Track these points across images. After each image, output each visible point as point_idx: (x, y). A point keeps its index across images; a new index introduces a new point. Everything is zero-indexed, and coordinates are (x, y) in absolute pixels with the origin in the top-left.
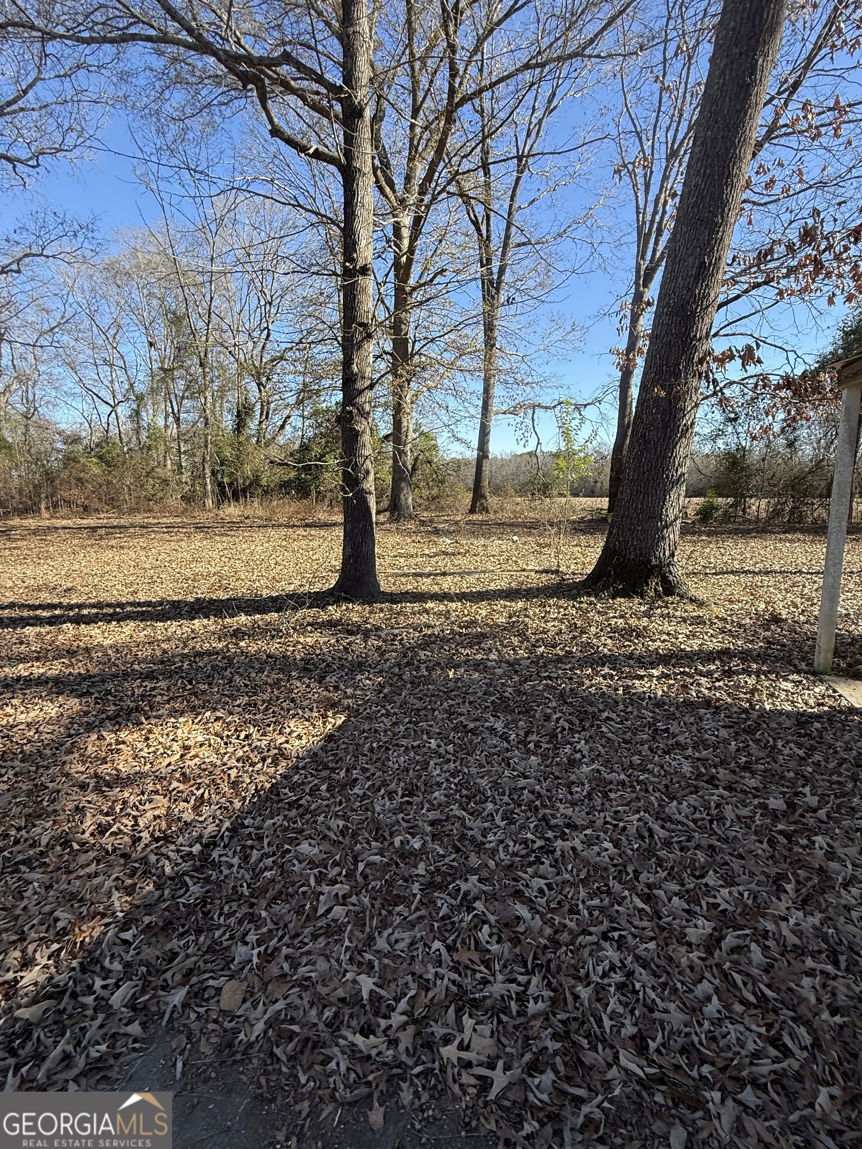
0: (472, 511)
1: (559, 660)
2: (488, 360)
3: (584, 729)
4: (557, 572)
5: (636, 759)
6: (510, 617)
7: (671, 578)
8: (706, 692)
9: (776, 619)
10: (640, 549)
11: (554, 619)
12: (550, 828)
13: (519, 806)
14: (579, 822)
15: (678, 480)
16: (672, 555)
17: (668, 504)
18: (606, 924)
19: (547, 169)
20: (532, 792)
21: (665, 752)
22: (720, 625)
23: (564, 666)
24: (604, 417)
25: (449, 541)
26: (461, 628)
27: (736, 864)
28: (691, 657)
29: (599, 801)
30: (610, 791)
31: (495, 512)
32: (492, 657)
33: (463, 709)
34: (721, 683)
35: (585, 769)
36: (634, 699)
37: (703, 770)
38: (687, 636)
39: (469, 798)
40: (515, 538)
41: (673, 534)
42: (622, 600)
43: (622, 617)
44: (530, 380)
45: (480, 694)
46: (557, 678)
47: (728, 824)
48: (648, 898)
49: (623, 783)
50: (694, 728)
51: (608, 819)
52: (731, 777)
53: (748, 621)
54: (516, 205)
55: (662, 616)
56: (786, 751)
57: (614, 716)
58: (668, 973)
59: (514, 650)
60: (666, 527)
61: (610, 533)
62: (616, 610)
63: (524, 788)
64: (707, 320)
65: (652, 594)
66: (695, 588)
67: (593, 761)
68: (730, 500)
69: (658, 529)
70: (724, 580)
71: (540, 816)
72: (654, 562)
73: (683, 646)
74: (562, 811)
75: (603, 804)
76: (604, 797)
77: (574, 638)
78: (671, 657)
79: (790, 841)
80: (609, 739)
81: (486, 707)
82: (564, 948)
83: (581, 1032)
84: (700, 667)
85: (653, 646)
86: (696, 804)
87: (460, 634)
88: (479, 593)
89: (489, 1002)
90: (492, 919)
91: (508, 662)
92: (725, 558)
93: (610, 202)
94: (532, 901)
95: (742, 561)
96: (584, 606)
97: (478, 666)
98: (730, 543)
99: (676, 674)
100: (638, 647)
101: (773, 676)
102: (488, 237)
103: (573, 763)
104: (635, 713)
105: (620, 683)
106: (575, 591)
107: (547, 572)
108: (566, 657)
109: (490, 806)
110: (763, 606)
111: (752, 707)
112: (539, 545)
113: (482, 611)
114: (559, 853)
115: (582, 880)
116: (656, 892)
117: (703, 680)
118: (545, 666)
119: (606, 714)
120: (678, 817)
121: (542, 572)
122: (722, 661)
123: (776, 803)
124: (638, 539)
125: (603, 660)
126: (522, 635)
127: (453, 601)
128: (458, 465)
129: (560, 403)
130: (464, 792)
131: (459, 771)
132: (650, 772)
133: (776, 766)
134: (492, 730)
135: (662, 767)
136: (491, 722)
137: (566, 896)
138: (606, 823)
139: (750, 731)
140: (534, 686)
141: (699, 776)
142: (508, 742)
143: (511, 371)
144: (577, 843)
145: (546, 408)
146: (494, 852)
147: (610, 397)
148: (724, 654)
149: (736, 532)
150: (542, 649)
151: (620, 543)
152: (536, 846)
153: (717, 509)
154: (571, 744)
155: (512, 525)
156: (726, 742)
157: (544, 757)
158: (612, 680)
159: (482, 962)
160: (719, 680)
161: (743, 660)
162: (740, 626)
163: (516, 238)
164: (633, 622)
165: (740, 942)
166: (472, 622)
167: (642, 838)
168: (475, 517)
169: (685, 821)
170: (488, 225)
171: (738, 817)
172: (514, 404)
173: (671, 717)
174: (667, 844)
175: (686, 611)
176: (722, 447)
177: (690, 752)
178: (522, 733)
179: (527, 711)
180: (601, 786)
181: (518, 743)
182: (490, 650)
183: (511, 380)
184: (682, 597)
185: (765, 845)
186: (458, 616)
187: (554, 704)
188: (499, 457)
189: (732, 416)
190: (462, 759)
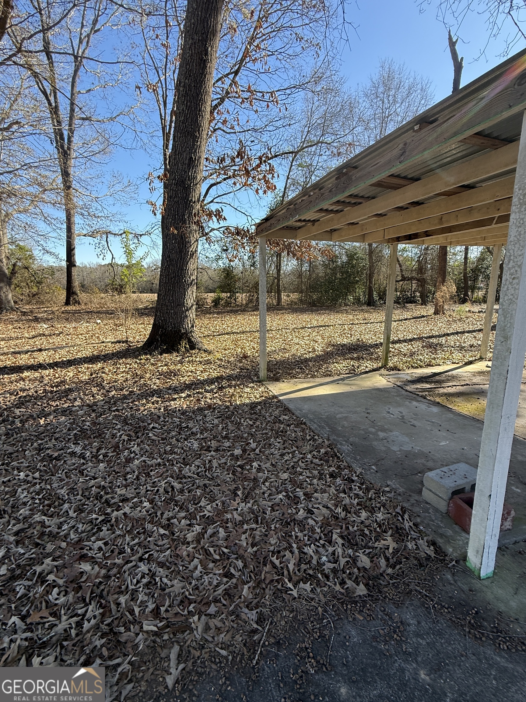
0: (67, 303)
1: (125, 397)
2: (68, 197)
3: (138, 438)
4: (126, 342)
5: (168, 448)
6: (91, 375)
7: (193, 340)
8: (209, 401)
9: (245, 357)
10: (174, 324)
11: (123, 372)
12: (109, 505)
13: (89, 499)
14: (129, 496)
15: (191, 283)
16: (193, 326)
17: (187, 297)
18: (141, 551)
19: (98, 71)
20: (99, 487)
21: (185, 440)
22: (219, 362)
23: (127, 401)
24: (155, 244)
25: (46, 326)
26: (53, 387)
27: (216, 490)
28: (202, 383)
29: (144, 479)
30: (151, 471)
31: (86, 304)
32: (76, 403)
33: (50, 445)
34: (217, 395)
35: (136, 462)
36: (169, 413)
37: (204, 444)
38: (202, 372)
39: (49, 506)
40: (99, 321)
41: (192, 314)
42: (166, 355)
43: (166, 365)
44: (100, 215)
45: (65, 431)
46: (122, 410)
47: (214, 469)
48: (168, 527)
49: (159, 464)
50: (201, 423)
51: (149, 488)
52: (217, 444)
53: (232, 359)
54: (76, 89)
55: (189, 362)
56: (245, 424)
57: (157, 425)
58: (176, 564)
59: (93, 396)
60: (187, 310)
61: (156, 315)
62: (162, 361)
63: (93, 486)
64: (197, 192)
65: (183, 350)
66: (206, 344)
67: (142, 456)
68: (229, 295)
69: (183, 312)
70: (222, 338)
71: (103, 501)
72: (183, 331)
73: (199, 378)
74: (119, 493)
75: (146, 480)
76: (146, 476)
77: (136, 382)
78: (192, 385)
79: (242, 469)
80: (153, 440)
81: (69, 439)
82: (113, 578)
83: (121, 624)
84: (207, 388)
85: (182, 380)
86: (199, 464)
87: (52, 392)
88: (69, 361)
89: (54, 639)
90: (61, 582)
91: (88, 405)
92: (224, 326)
93: (144, 107)
94: (93, 558)
95: (232, 327)
96: (143, 361)
97: (64, 412)
98: (228, 318)
99: (194, 394)
100: (174, 382)
101: (242, 387)
102: (56, 107)
103: (129, 460)
104: (170, 421)
105: (162, 405)
106: (137, 353)
107: (119, 342)
108: (129, 394)
109: (66, 506)
110: (240, 350)
111: (231, 405)
112: (116, 325)
113: (70, 373)
114: (114, 520)
115: (128, 532)
116: (172, 521)
117: (208, 395)
118: (115, 403)
119: (152, 425)
120: (189, 474)
121: (116, 343)
122: (218, 382)
123: (238, 452)
124: (172, 318)
125: (153, 393)
126: (100, 386)
127: (47, 369)
128: (52, 271)
129: (125, 233)
130: (46, 502)
131: (44, 489)
132: (175, 453)
133: (240, 432)
134: (73, 454)
135: (183, 448)
136: (73, 448)
137: (117, 545)
138: (147, 491)
139: (229, 418)
140: (107, 417)
141: (201, 448)
142: (84, 458)
143: (85, 207)
144: (127, 510)
145: (115, 234)
146: (66, 536)
147: (157, 231)
148: (219, 379)
149: (231, 311)
150: (113, 393)
151: (162, 321)
152: (99, 521)
153: (222, 300)
154: (128, 449)
155: (99, 312)
156: (217, 426)
157: (109, 462)
158: (157, 404)
159: (51, 614)
160: (216, 393)
161: (229, 380)
162: (229, 362)
163: (78, 113)
164: (172, 367)
165: (215, 530)
166: (62, 382)
167: (167, 492)
168: (69, 308)
169: (192, 475)
170: (55, 97)
171: (219, 465)
172: (92, 230)
173: (191, 418)
174: (181, 491)
175: (202, 357)
176: (222, 265)
177: (198, 436)
178: (95, 450)
179: (100, 435)
180: (146, 470)
181: (92, 457)
182: (75, 399)
183: (86, 213)
184: (200, 350)
185: (231, 475)
186: (50, 379)
187: (119, 426)
188: (88, 266)
189: (225, 248)
190: (47, 480)
